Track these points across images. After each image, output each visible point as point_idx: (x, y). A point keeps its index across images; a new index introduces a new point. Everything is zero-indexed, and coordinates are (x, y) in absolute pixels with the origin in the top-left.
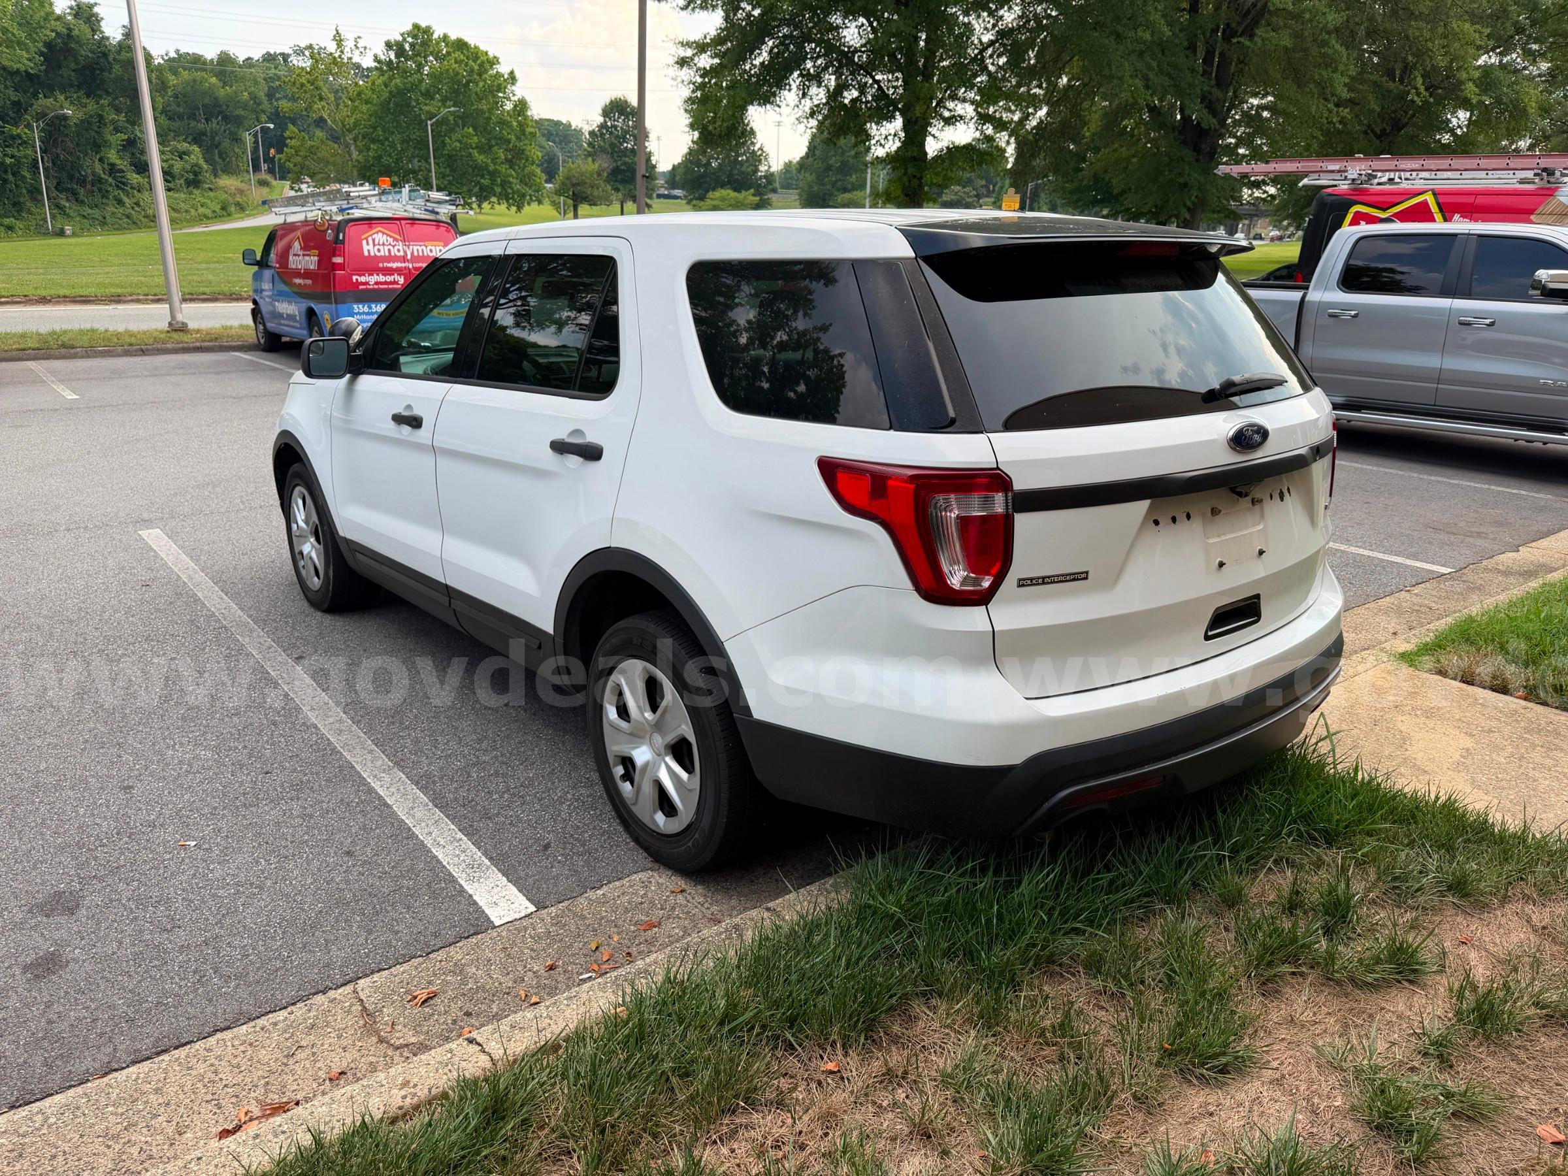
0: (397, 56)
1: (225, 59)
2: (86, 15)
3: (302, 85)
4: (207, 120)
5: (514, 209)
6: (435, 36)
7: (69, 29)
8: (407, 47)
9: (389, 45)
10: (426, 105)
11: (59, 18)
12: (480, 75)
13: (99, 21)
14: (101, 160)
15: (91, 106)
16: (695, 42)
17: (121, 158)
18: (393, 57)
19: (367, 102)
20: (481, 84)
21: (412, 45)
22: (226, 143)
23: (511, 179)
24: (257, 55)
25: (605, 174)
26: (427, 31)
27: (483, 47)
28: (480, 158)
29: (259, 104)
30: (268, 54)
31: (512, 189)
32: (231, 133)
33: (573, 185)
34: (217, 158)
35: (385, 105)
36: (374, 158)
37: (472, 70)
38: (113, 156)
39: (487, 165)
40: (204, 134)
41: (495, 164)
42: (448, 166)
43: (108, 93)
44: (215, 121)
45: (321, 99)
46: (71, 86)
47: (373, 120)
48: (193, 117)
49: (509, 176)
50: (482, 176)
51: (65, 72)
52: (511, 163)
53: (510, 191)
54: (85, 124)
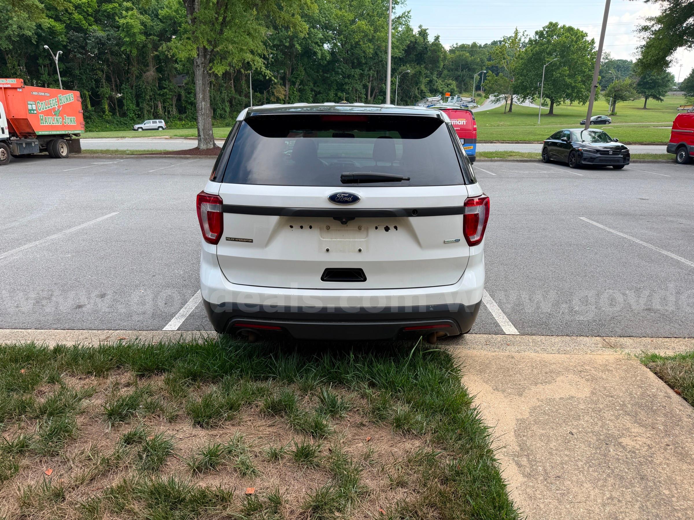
0: (539, 37)
1: (474, 45)
2: (423, 33)
3: (497, 54)
4: (462, 70)
5: (582, 103)
6: (559, 26)
7: (416, 40)
8: (545, 33)
9: (537, 33)
10: (548, 58)
11: (414, 36)
12: (576, 42)
13: (427, 35)
14: (418, 89)
15: (418, 68)
16: (656, 17)
17: (426, 87)
18: (537, 38)
19: (522, 59)
20: (575, 47)
21: (547, 32)
22: (467, 79)
23: (582, 90)
24: (489, 42)
25: (635, 85)
26: (556, 25)
27: (581, 29)
28: (568, 80)
29: (483, 63)
30: (494, 41)
31: (582, 94)
32: (470, 75)
33: (615, 91)
34: (463, 86)
35: (529, 60)
36: (520, 83)
37: (572, 41)
38: (423, 87)
39: (571, 83)
40: (459, 76)
41: (575, 83)
42: (553, 85)
43: (425, 63)
44: (464, 71)
45: (504, 59)
46: (413, 61)
47: (523, 66)
48: (457, 70)
49: (581, 88)
50: (568, 89)
51: (411, 56)
52: (584, 82)
53: (580, 95)
54: (414, 75)
